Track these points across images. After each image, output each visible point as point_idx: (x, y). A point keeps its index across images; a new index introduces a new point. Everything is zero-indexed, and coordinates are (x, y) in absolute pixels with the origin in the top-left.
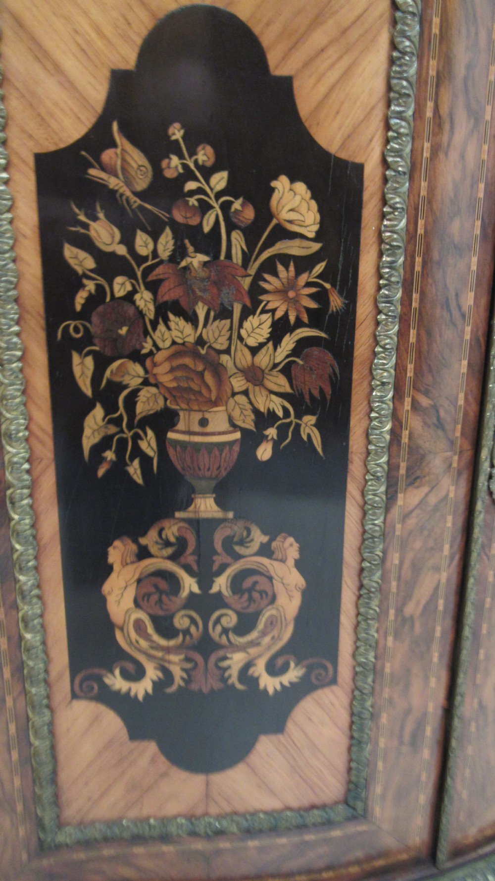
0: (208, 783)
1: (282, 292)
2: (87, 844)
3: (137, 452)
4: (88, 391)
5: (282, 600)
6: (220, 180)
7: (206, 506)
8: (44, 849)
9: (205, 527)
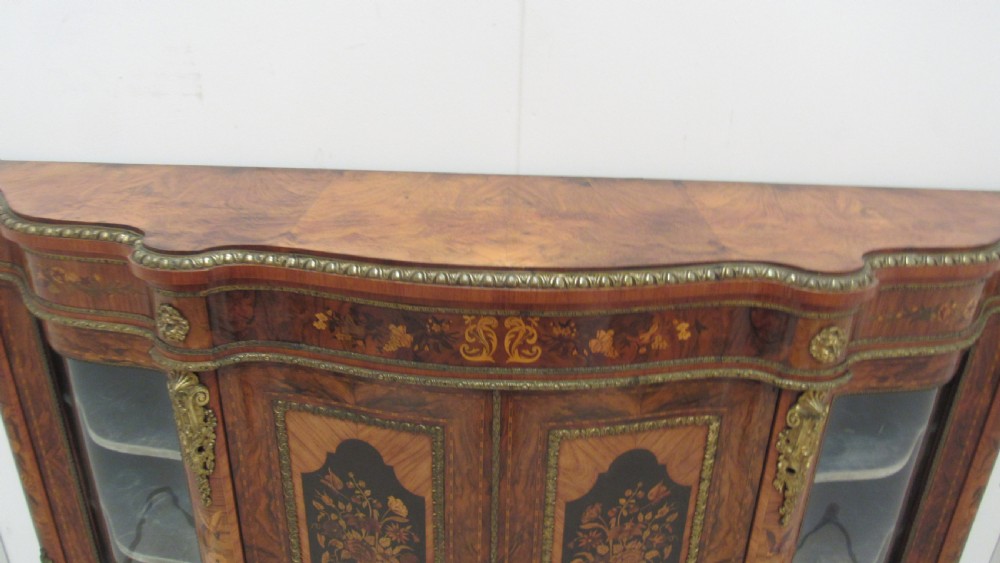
4: (323, 547)
6: (368, 493)
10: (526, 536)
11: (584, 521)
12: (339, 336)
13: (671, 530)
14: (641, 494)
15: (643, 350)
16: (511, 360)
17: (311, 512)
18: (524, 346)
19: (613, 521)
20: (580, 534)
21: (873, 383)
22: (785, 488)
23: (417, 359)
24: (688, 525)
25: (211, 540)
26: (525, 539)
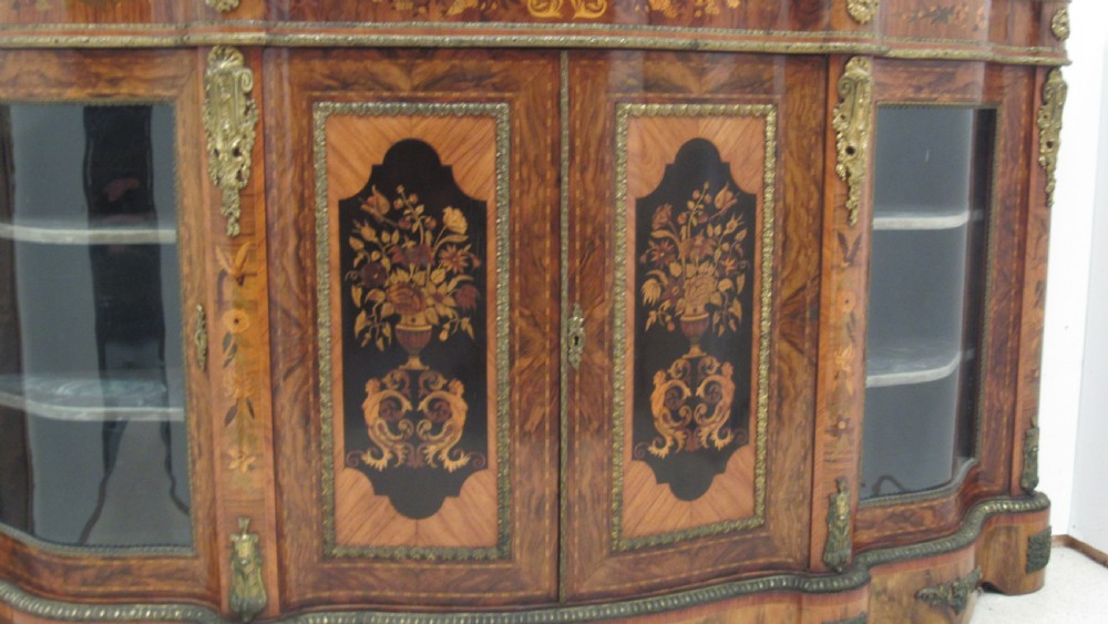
0: (417, 526)
1: (450, 259)
2: (347, 558)
3: (381, 334)
4: (357, 301)
5: (455, 415)
6: (420, 209)
7: (415, 363)
8: (326, 558)
9: (414, 374)
10: (598, 242)
11: (656, 226)
12: (398, 5)
13: (741, 251)
14: (708, 198)
15: (698, 14)
16: (577, 15)
17: (347, 254)
18: (588, 0)
19: (684, 230)
20: (651, 243)
21: (910, 93)
22: (848, 174)
23: (484, 18)
24: (758, 244)
25: (229, 289)
26: (595, 246)
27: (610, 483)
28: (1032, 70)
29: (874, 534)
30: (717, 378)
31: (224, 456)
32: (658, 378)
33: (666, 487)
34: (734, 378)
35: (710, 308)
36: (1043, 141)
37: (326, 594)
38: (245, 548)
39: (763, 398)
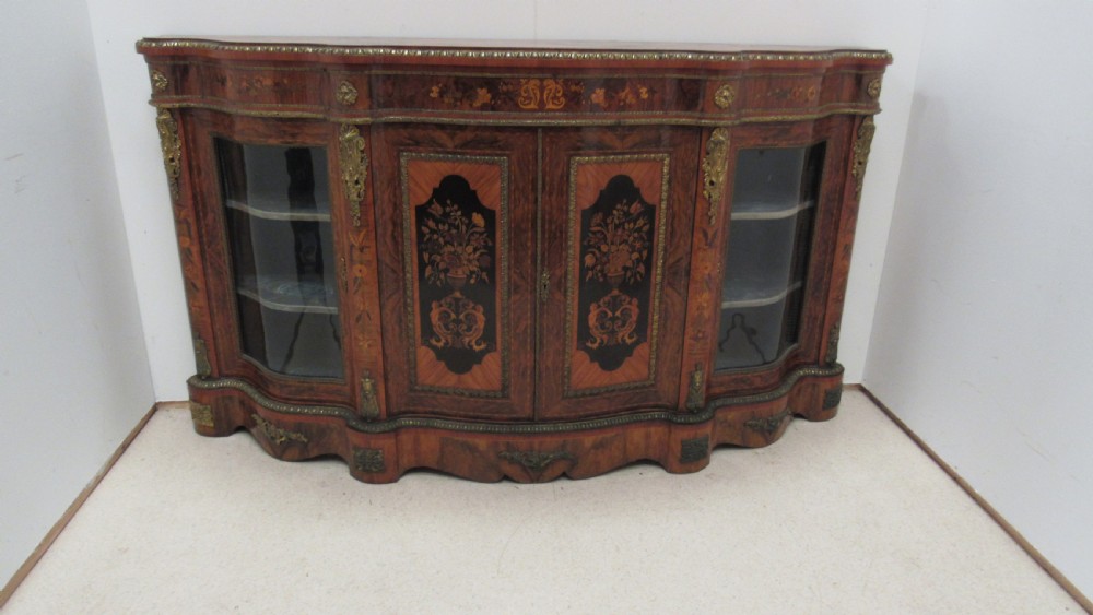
0: (459, 377)
1: (476, 240)
2: (423, 391)
3: (439, 278)
4: (427, 261)
5: (479, 323)
6: (459, 213)
7: (458, 294)
8: (412, 390)
9: (457, 300)
10: (558, 234)
11: (593, 225)
12: (446, 100)
13: (645, 238)
14: (626, 208)
15: (622, 104)
16: (548, 107)
17: (420, 235)
18: (555, 98)
19: (610, 227)
20: (591, 235)
21: (760, 142)
22: (710, 197)
23: (493, 109)
24: (656, 234)
25: (356, 254)
26: (557, 236)
27: (563, 362)
28: (852, 117)
29: (723, 389)
30: (628, 306)
31: (356, 338)
32: (593, 307)
33: (596, 365)
34: (639, 307)
35: (625, 269)
36: (856, 161)
37: (412, 408)
38: (368, 385)
39: (656, 317)
